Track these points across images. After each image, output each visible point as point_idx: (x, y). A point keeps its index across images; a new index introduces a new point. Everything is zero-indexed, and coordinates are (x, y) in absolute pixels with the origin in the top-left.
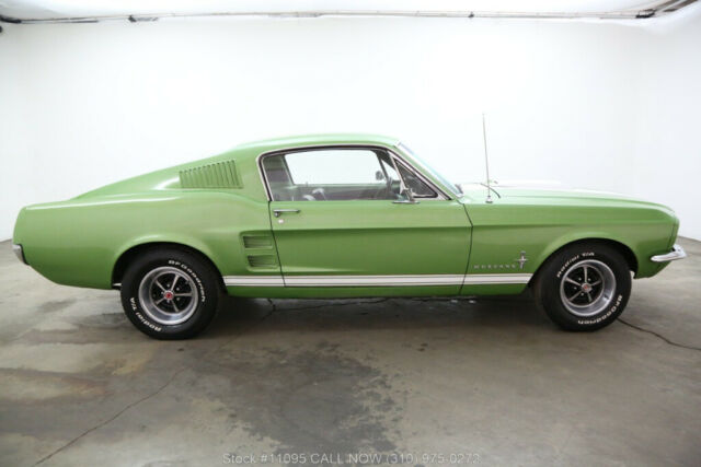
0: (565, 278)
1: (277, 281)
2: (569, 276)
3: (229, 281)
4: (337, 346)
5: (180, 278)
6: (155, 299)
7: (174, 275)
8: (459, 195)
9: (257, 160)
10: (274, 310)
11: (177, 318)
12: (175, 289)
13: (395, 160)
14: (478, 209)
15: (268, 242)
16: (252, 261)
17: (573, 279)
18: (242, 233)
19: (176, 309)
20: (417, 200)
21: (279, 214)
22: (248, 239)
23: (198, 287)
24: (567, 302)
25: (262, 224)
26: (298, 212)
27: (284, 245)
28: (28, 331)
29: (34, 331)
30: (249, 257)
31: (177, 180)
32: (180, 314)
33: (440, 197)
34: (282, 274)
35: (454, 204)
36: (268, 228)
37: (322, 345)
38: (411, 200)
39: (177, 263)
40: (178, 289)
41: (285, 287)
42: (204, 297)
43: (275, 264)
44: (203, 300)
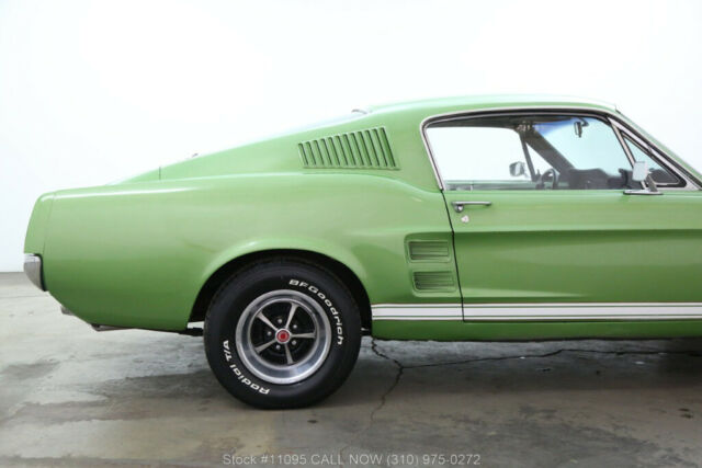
3: (380, 312)
5: (300, 310)
6: (256, 343)
9: (421, 127)
10: (401, 366)
13: (620, 131)
15: (445, 251)
16: (420, 280)
18: (408, 237)
19: (290, 360)
20: (659, 191)
21: (463, 207)
22: (417, 245)
23: (333, 322)
26: (488, 205)
27: (468, 256)
28: (19, 406)
29: (29, 405)
30: (415, 274)
32: (296, 367)
34: (462, 301)
36: (448, 229)
38: (653, 190)
39: (302, 284)
40: (295, 326)
41: (464, 321)
42: (341, 338)
43: (453, 285)
44: (340, 343)
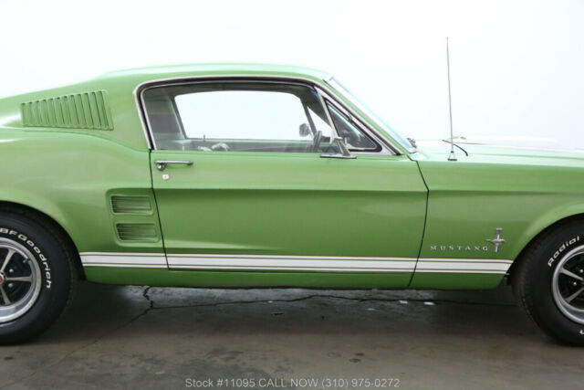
0: (559, 268)
1: (157, 261)
2: (565, 266)
3: (89, 259)
4: (237, 353)
5: (16, 255)
7: (6, 251)
8: (411, 150)
9: (135, 92)
10: (152, 307)
11: (8, 313)
12: (6, 270)
13: (325, 99)
14: (437, 169)
15: (147, 205)
16: (123, 231)
17: (571, 270)
18: (110, 192)
19: (6, 300)
20: (353, 155)
21: (164, 166)
22: (118, 199)
23: (42, 267)
24: (562, 303)
25: (139, 180)
26: (190, 164)
27: (168, 210)
30: (118, 225)
31: (18, 117)
32: (12, 307)
33: (385, 151)
34: (165, 251)
35: (404, 160)
36: (149, 186)
37: (217, 352)
38: (346, 154)
39: (11, 232)
40: (11, 270)
41: (169, 269)
42: (50, 282)
43: (156, 236)
44: (49, 287)
